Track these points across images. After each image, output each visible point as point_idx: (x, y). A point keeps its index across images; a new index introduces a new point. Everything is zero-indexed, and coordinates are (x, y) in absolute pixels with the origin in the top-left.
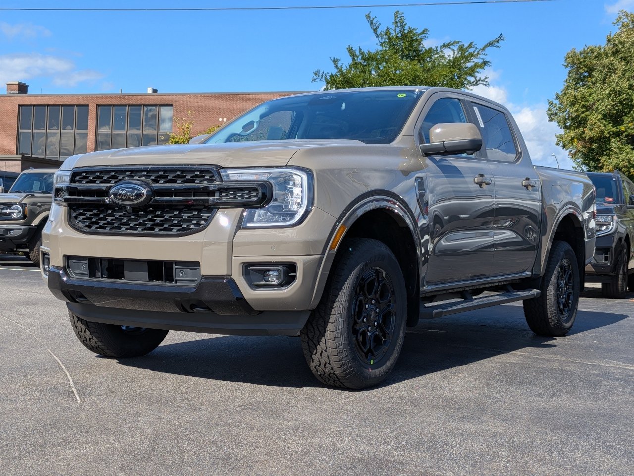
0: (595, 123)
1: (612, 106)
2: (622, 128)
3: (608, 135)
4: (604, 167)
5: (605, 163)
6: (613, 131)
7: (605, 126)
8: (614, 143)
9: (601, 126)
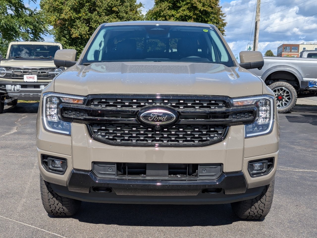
0: (68, 12)
1: (74, 3)
2: (80, 15)
3: (73, 18)
4: (74, 34)
5: (74, 32)
6: (76, 17)
7: (72, 13)
8: (78, 22)
9: (70, 14)
